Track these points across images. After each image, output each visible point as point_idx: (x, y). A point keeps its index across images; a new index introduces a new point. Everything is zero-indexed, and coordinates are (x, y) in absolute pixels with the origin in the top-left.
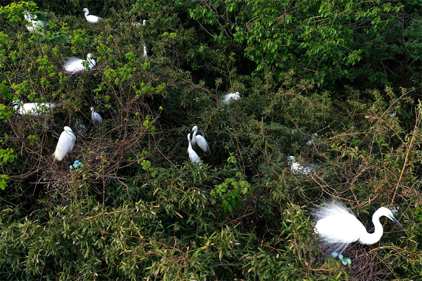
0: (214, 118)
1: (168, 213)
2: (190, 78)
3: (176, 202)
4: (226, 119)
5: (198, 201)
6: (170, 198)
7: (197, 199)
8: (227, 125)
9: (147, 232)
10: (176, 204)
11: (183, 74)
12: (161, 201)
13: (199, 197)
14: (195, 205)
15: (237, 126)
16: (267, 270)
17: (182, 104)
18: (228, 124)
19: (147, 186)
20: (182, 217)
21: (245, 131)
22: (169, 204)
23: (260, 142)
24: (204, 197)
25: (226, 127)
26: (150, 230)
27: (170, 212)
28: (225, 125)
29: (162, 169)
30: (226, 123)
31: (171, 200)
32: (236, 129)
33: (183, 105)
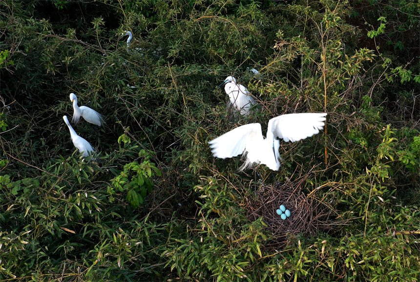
0: (104, 79)
1: (53, 233)
2: (49, 29)
3: (60, 215)
4: (122, 75)
5: (89, 205)
6: (50, 214)
7: (87, 203)
8: (126, 83)
9: (29, 266)
10: (60, 219)
11: (38, 25)
12: (39, 222)
13: (89, 200)
14: (86, 212)
15: (141, 81)
16: (192, 260)
17: (48, 70)
18: (128, 81)
19: (15, 207)
20: (74, 232)
21: (152, 86)
22: (49, 221)
23: (175, 97)
24: (95, 198)
25: (126, 85)
26: (32, 263)
27: (55, 231)
28: (123, 84)
29: (26, 181)
30: (125, 82)
31: (52, 215)
32: (141, 86)
33: (51, 71)
